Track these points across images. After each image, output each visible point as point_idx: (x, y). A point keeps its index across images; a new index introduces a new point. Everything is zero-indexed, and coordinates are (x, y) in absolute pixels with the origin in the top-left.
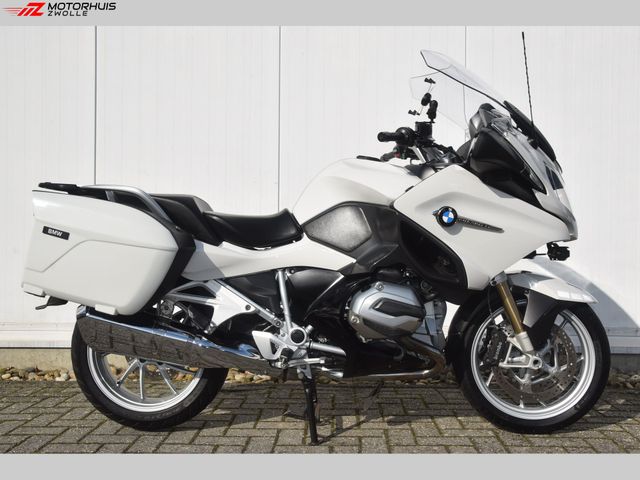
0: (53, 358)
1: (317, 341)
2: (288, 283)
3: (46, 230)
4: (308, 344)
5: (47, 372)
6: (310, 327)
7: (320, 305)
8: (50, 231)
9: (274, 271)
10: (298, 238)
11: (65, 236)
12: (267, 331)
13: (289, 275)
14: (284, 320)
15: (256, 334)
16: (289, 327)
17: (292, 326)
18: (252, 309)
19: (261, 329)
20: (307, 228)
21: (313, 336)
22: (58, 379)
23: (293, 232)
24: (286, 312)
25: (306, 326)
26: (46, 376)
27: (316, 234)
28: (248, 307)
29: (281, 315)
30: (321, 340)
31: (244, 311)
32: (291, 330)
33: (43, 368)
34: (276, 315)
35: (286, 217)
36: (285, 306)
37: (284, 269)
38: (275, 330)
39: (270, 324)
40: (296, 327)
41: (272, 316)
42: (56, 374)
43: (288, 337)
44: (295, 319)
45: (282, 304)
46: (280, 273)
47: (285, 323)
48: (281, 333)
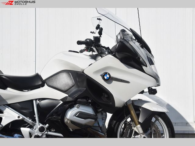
1: (50, 131)
2: (38, 106)
4: (46, 132)
6: (47, 125)
7: (52, 115)
9: (32, 101)
10: (43, 85)
12: (28, 127)
13: (38, 102)
14: (36, 122)
15: (22, 129)
16: (38, 125)
17: (39, 125)
18: (21, 118)
19: (25, 127)
20: (47, 81)
21: (49, 129)
23: (40, 83)
24: (37, 119)
25: (46, 125)
27: (51, 84)
28: (19, 117)
29: (34, 120)
30: (52, 130)
31: (17, 119)
32: (39, 127)
34: (32, 120)
35: (37, 77)
36: (36, 116)
37: (36, 100)
38: (31, 127)
39: (29, 124)
40: (41, 125)
41: (30, 121)
43: (37, 129)
44: (40, 122)
45: (35, 115)
46: (34, 101)
47: (36, 123)
48: (34, 128)
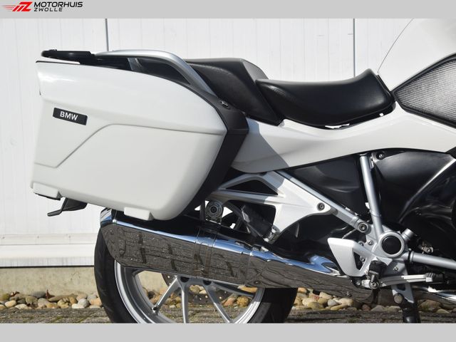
0: (68, 280)
1: (419, 251)
2: (375, 172)
3: (57, 113)
4: (406, 255)
5: (61, 298)
6: (408, 232)
7: (422, 200)
8: (62, 114)
9: (355, 158)
10: (387, 109)
11: (82, 120)
12: (348, 238)
13: (375, 161)
14: (371, 222)
15: (332, 242)
16: (380, 233)
17: (383, 231)
18: (327, 209)
19: (339, 235)
20: (401, 95)
21: (413, 245)
22: (75, 306)
23: (380, 101)
24: (374, 212)
25: (403, 231)
26: (60, 303)
27: (414, 102)
28: (320, 207)
29: (366, 216)
30: (425, 249)
31: (316, 211)
32: (381, 237)
33: (55, 293)
34: (360, 217)
35: (370, 81)
36: (371, 205)
37: (368, 154)
38: (358, 236)
39: (351, 228)
40: (388, 232)
41: (355, 218)
42: (72, 300)
43: (377, 245)
44: (385, 221)
45: (367, 202)
46: (363, 159)
47: (372, 226)
48: (368, 241)
